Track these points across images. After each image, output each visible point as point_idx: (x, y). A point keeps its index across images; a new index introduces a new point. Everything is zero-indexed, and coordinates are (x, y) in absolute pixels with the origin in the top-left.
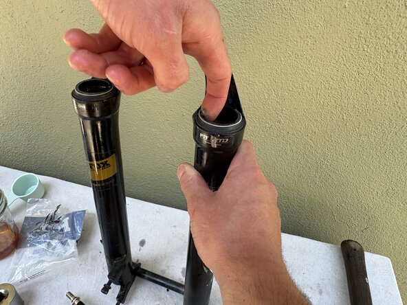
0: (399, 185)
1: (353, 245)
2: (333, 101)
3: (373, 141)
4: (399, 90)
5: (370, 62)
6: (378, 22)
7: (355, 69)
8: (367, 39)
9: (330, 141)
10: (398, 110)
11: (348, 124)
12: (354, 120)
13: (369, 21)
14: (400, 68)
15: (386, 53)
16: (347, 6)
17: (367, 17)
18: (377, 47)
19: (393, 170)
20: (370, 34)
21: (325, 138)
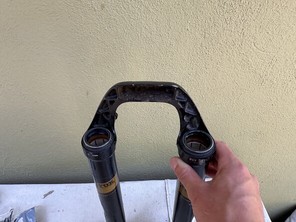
0: (247, 128)
3: (225, 106)
4: (234, 73)
5: (212, 60)
6: (212, 35)
7: (203, 66)
8: (207, 47)
10: (236, 85)
11: (206, 100)
12: (210, 96)
13: (205, 36)
14: (231, 60)
15: (221, 53)
16: (189, 29)
18: (214, 51)
19: (241, 120)
20: (208, 43)
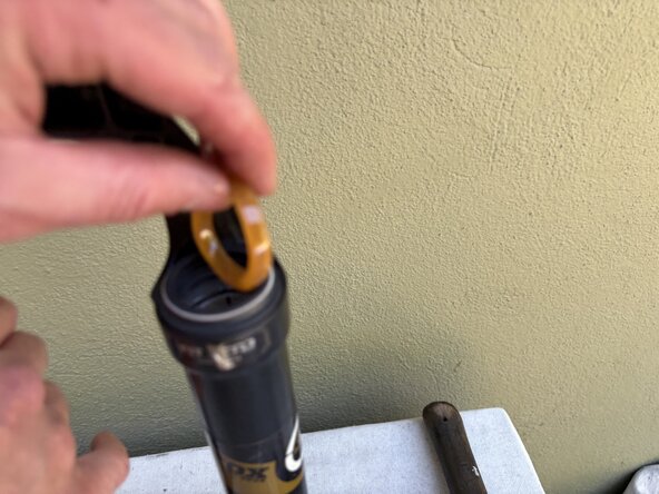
0: (480, 280)
1: (440, 411)
2: (323, 173)
3: (413, 222)
4: (420, 127)
5: (355, 90)
6: (340, 16)
7: (337, 107)
8: (335, 51)
9: (346, 241)
10: (431, 161)
11: (362, 205)
12: (369, 195)
13: (324, 18)
14: (406, 89)
15: (375, 69)
17: (318, 12)
18: (357, 63)
19: (461, 260)
20: (336, 40)
21: (334, 238)
